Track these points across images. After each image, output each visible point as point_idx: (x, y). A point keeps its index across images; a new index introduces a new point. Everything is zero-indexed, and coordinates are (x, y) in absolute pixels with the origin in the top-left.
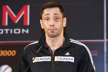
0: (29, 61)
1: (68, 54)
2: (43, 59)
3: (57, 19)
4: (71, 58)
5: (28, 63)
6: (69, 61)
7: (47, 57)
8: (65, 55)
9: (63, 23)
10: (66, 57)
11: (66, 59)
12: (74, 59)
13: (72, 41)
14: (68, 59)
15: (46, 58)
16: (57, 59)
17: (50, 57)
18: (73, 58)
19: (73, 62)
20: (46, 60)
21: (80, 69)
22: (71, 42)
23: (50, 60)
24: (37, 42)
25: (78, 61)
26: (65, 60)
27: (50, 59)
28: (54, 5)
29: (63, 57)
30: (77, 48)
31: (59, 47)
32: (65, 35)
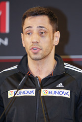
0: (2, 95)
1: (61, 85)
2: (24, 93)
3: (42, 33)
4: (65, 91)
5: (2, 98)
6: (63, 95)
7: (30, 90)
8: (57, 86)
9: (53, 39)
10: (57, 90)
11: (59, 93)
12: (69, 94)
13: (68, 66)
14: (61, 93)
15: (28, 92)
16: (45, 92)
17: (34, 90)
18: (69, 91)
19: (69, 97)
20: (28, 95)
21: (79, 108)
22: (65, 67)
23: (34, 95)
24: (15, 67)
25: (75, 96)
26: (57, 95)
27: (34, 92)
28: (40, 11)
29: (53, 90)
30: (74, 77)
31: (47, 75)
32: (57, 57)
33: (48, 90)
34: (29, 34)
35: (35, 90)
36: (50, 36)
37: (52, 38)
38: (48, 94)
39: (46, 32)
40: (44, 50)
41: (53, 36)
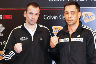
33: (74, 38)
34: (67, 14)
35: (69, 39)
36: (76, 14)
37: (77, 15)
38: (73, 41)
39: (74, 13)
40: (74, 21)
41: (78, 14)
